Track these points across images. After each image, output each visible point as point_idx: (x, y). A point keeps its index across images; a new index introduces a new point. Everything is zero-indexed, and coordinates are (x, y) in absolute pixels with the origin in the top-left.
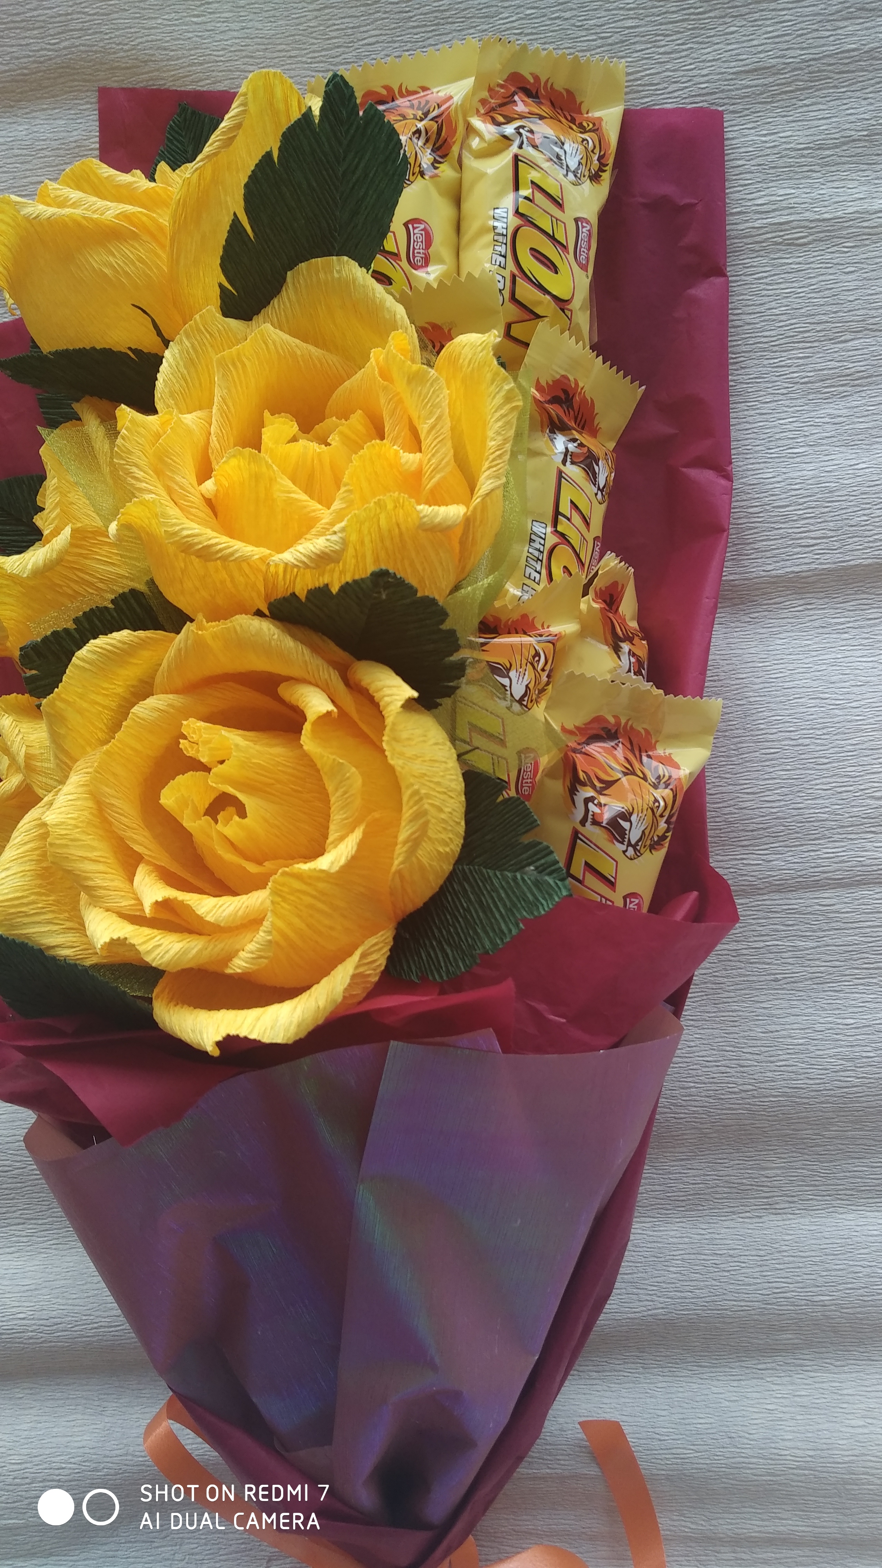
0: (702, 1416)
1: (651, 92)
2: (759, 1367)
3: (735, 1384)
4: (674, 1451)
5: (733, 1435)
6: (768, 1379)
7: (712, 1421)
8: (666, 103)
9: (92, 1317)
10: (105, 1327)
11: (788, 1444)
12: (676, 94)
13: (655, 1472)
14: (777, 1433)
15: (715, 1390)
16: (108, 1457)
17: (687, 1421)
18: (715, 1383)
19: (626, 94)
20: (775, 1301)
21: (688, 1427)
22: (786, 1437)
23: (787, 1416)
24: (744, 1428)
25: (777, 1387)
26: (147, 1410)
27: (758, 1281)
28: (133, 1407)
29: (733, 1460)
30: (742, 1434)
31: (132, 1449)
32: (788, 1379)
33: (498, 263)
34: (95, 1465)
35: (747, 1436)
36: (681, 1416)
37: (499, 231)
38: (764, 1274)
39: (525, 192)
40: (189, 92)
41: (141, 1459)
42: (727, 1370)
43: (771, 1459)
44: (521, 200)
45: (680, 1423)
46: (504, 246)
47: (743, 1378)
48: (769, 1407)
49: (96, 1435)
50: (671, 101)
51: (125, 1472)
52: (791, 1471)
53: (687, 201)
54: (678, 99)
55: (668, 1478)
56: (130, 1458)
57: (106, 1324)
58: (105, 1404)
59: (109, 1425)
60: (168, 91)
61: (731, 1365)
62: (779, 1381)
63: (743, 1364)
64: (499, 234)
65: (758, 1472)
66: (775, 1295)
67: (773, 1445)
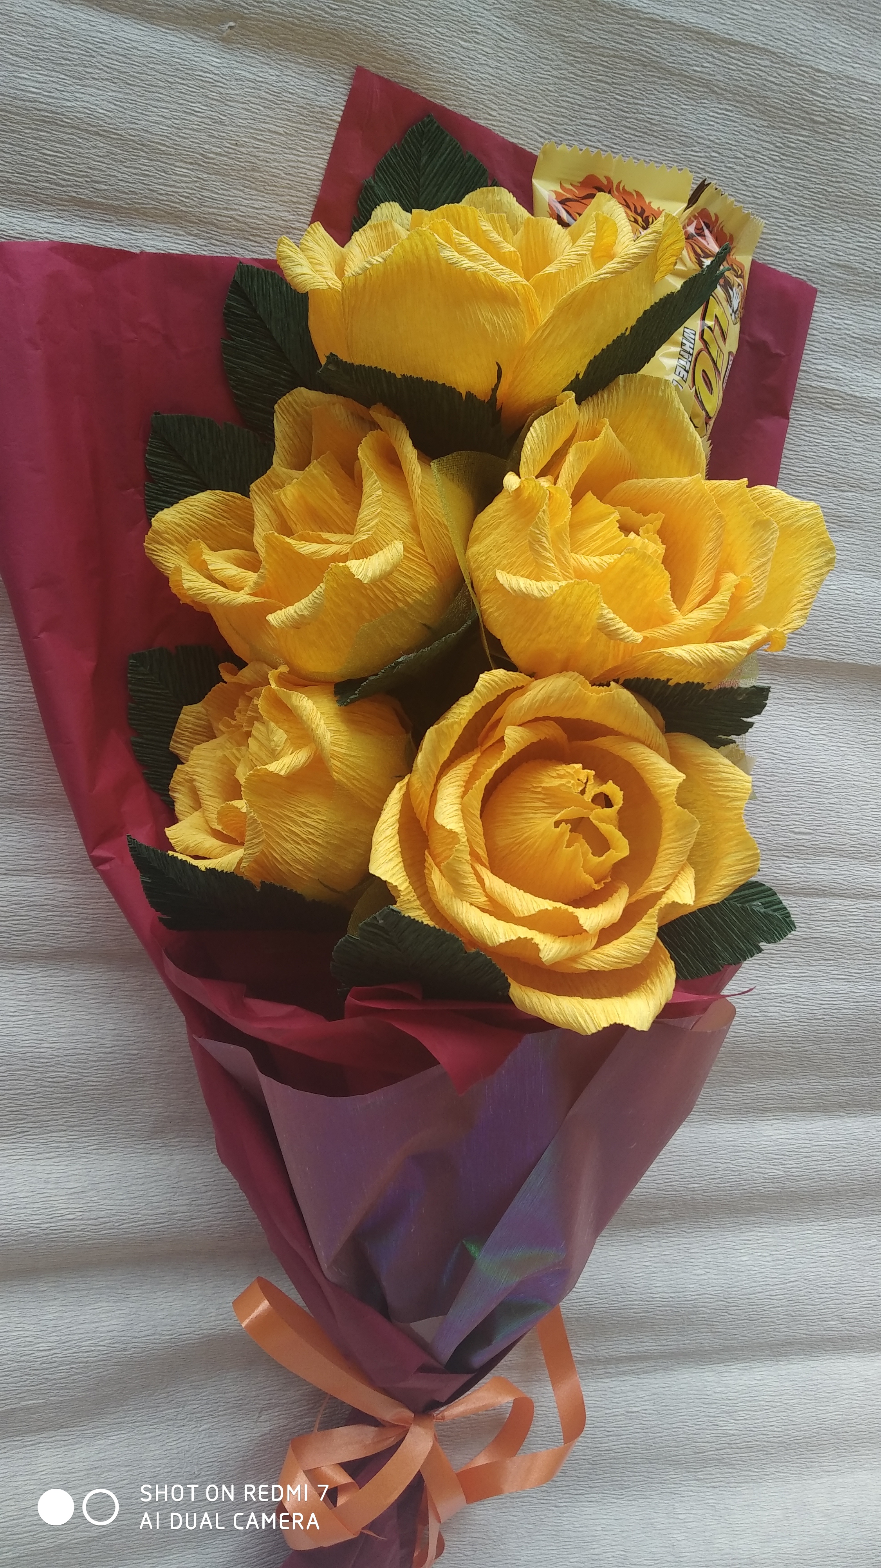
0: (603, 1273)
1: (773, 253)
2: (640, 1235)
3: (623, 1248)
4: (586, 1300)
5: (625, 1285)
6: (645, 1244)
7: (610, 1276)
8: (781, 266)
9: (139, 1216)
10: (150, 1224)
11: (659, 1289)
12: (789, 262)
13: (570, 1316)
14: (652, 1282)
15: (611, 1253)
16: (136, 1337)
17: (595, 1277)
18: (610, 1248)
19: (757, 247)
20: (664, 1188)
21: (596, 1282)
22: (657, 1285)
23: (659, 1269)
24: (631, 1280)
25: (650, 1250)
26: (169, 1294)
27: (656, 1174)
28: (155, 1292)
29: (622, 1304)
30: (630, 1285)
31: (159, 1329)
32: (657, 1243)
33: (682, 376)
34: (124, 1346)
35: (634, 1285)
36: (590, 1274)
37: (687, 348)
38: (660, 1168)
39: (710, 322)
40: (435, 105)
41: (168, 1337)
42: (619, 1238)
43: (648, 1301)
44: (706, 328)
45: (590, 1279)
46: (689, 363)
47: (628, 1243)
48: (646, 1264)
49: (122, 1319)
50: (784, 266)
51: (152, 1349)
52: (658, 1308)
53: (778, 351)
54: (790, 267)
55: (578, 1320)
56: (158, 1337)
57: (152, 1221)
58: (128, 1292)
59: (134, 1309)
60: (416, 95)
61: (622, 1235)
62: (650, 1244)
63: (629, 1233)
64: (686, 351)
65: (638, 1311)
66: (665, 1184)
67: (649, 1291)
